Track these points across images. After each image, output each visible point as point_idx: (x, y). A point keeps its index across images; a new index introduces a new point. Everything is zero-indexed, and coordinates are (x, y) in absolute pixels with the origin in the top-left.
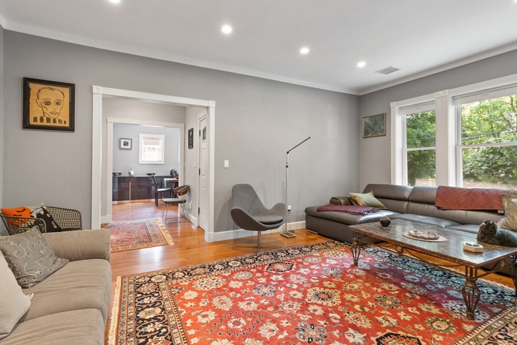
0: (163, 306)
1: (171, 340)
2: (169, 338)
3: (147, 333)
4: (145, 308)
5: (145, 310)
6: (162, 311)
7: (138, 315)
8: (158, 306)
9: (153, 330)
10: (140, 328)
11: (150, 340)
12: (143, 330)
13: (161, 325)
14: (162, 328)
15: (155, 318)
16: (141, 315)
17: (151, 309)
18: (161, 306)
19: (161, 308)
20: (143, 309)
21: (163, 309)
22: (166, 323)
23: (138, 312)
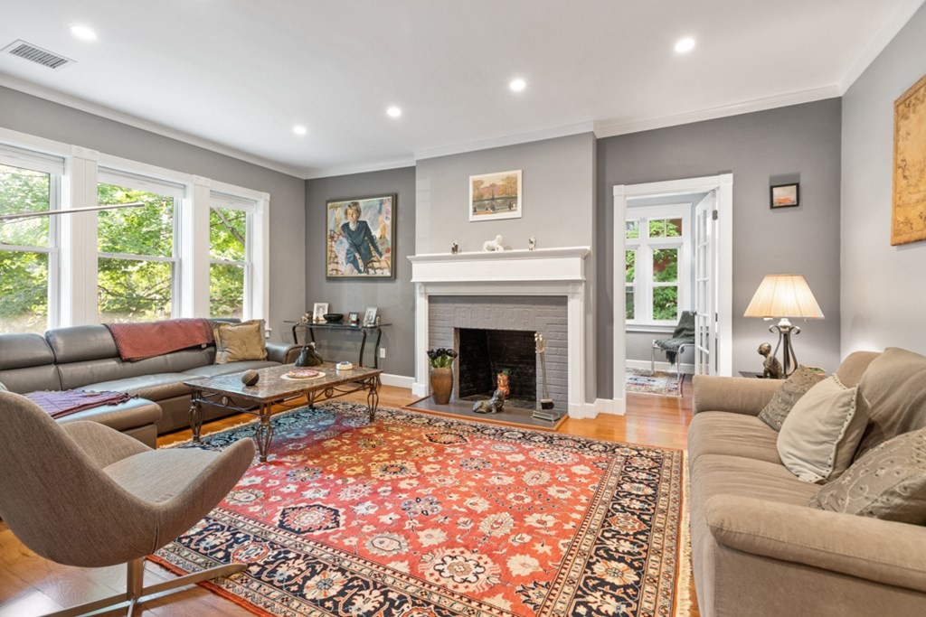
0: (585, 572)
1: (605, 521)
2: (606, 524)
3: (632, 543)
4: (619, 587)
5: (622, 584)
6: (594, 563)
7: (637, 578)
8: (594, 579)
9: (622, 542)
10: (639, 554)
11: (631, 533)
12: (636, 550)
13: (608, 542)
14: (608, 538)
15: (611, 558)
16: (631, 577)
17: (609, 579)
18: (589, 574)
19: (592, 569)
20: (626, 587)
21: (589, 565)
22: (600, 541)
23: (636, 586)
